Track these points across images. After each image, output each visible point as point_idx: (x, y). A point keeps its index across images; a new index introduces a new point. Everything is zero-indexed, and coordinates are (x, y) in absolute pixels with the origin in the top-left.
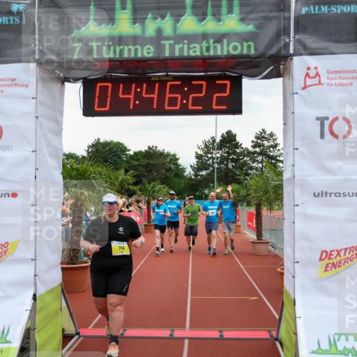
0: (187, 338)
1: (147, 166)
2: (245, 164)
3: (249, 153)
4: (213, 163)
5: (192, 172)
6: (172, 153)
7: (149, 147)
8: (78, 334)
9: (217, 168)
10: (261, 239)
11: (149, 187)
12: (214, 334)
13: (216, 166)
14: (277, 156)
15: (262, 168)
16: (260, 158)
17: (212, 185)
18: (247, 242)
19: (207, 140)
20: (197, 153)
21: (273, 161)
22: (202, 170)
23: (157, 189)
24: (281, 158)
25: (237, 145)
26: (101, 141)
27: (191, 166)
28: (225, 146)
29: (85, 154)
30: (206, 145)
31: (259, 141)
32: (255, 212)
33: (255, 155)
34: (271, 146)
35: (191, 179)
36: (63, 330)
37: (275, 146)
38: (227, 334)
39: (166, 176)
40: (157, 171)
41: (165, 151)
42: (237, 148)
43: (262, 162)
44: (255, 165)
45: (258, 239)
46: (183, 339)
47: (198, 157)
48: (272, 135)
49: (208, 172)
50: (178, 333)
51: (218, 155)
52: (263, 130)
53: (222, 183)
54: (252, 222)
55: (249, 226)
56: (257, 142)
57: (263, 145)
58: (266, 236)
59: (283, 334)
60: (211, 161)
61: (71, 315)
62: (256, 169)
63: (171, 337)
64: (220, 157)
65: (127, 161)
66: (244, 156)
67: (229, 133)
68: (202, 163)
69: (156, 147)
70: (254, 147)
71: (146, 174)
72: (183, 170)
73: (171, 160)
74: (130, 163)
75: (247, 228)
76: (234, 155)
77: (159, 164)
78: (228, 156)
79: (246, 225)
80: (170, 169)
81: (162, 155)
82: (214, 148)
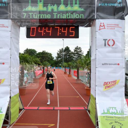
0: (59, 110)
1: (42, 57)
2: (72, 56)
3: (73, 53)
5: (56, 59)
6: (50, 53)
7: (43, 51)
8: (24, 109)
11: (44, 63)
12: (67, 108)
13: (63, 57)
14: (81, 54)
16: (76, 55)
17: (62, 63)
18: (74, 80)
20: (57, 53)
21: (80, 56)
22: (59, 58)
23: (46, 63)
25: (70, 51)
27: (56, 57)
28: (66, 51)
29: (23, 53)
30: (60, 50)
34: (80, 51)
35: (55, 61)
36: (19, 108)
39: (48, 60)
40: (45, 58)
41: (48, 52)
46: (57, 110)
47: (58, 54)
48: (80, 48)
50: (56, 108)
51: (64, 54)
52: (77, 46)
54: (75, 73)
55: (74, 75)
57: (77, 51)
58: (80, 78)
61: (22, 103)
62: (75, 58)
65: (36, 55)
67: (67, 47)
68: (59, 56)
69: (45, 51)
70: (75, 51)
72: (53, 58)
73: (50, 55)
75: (74, 76)
76: (69, 54)
77: (46, 56)
78: (67, 54)
79: (73, 74)
80: (49, 58)
81: (47, 53)
82: (63, 52)
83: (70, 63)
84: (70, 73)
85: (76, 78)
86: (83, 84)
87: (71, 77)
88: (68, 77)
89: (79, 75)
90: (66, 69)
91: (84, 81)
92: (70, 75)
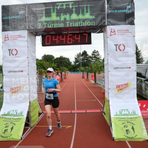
1: (60, 62)
2: (90, 60)
3: (91, 57)
6: (68, 58)
7: (61, 56)
8: (43, 113)
11: (62, 68)
12: (84, 111)
13: (81, 61)
16: (94, 59)
17: (80, 67)
18: (91, 83)
20: (75, 57)
22: (77, 63)
23: (64, 69)
24: (100, 58)
25: (87, 55)
26: (46, 55)
28: (84, 55)
29: (41, 59)
30: (78, 55)
31: (94, 53)
32: (94, 75)
34: (97, 55)
35: (73, 65)
37: (98, 55)
38: (88, 111)
39: (66, 65)
40: (63, 63)
43: (95, 60)
44: (93, 60)
45: (95, 83)
46: (75, 113)
47: (76, 59)
48: (97, 51)
49: (79, 63)
50: (73, 112)
51: (82, 58)
52: (95, 50)
55: (92, 79)
57: (95, 55)
58: (97, 82)
59: (105, 110)
60: (79, 60)
61: (41, 107)
63: (71, 113)
65: (54, 61)
66: (89, 58)
67: (85, 51)
68: (77, 60)
69: (63, 56)
70: (92, 55)
72: (71, 63)
73: (67, 60)
76: (86, 58)
77: (64, 61)
80: (67, 63)
81: (65, 58)
82: (80, 56)
83: (87, 67)
84: (87, 77)
85: (93, 82)
86: (100, 88)
87: (89, 81)
88: (86, 81)
89: (97, 78)
90: (84, 73)
91: (102, 84)
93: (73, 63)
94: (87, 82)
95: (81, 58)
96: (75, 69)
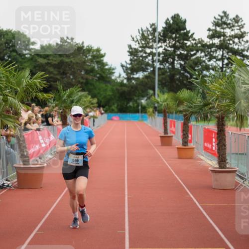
2: (198, 61)
3: (204, 47)
4: (153, 61)
5: (124, 75)
6: (95, 48)
7: (62, 39)
9: (159, 69)
10: (225, 167)
11: (65, 95)
13: (157, 65)
14: (243, 50)
15: (222, 68)
16: (219, 53)
17: (151, 92)
18: (204, 170)
19: (144, 29)
20: (130, 46)
21: (239, 57)
22: (137, 71)
23: (75, 97)
25: (187, 36)
27: (122, 66)
28: (171, 37)
30: (143, 35)
31: (218, 29)
32: (215, 129)
33: (213, 49)
34: (236, 36)
35: (122, 84)
37: (241, 36)
39: (87, 79)
40: (73, 73)
41: (86, 45)
42: (188, 40)
43: (222, 59)
44: (213, 63)
45: (220, 167)
47: (133, 52)
48: (237, 20)
49: (146, 73)
51: (161, 50)
52: (225, 13)
53: (165, 89)
54: (211, 143)
55: (206, 149)
56: (216, 30)
57: (224, 35)
58: (232, 163)
60: (150, 58)
62: (214, 69)
64: (163, 53)
65: (32, 59)
66: (197, 51)
67: (176, 18)
69: (72, 39)
70: (211, 37)
71: (58, 77)
72: (111, 71)
73: (94, 57)
74: (36, 61)
75: (203, 152)
76: (184, 49)
77: (77, 63)
78: (174, 51)
79: (202, 147)
80: (92, 70)
81: (81, 50)
82: (154, 41)
83: (184, 94)
84: (185, 141)
87: (191, 158)
88: (180, 158)
89: (228, 147)
90: (169, 120)
92: (185, 151)
93: (119, 75)
94: (184, 165)
95: (160, 48)
96: (130, 100)
